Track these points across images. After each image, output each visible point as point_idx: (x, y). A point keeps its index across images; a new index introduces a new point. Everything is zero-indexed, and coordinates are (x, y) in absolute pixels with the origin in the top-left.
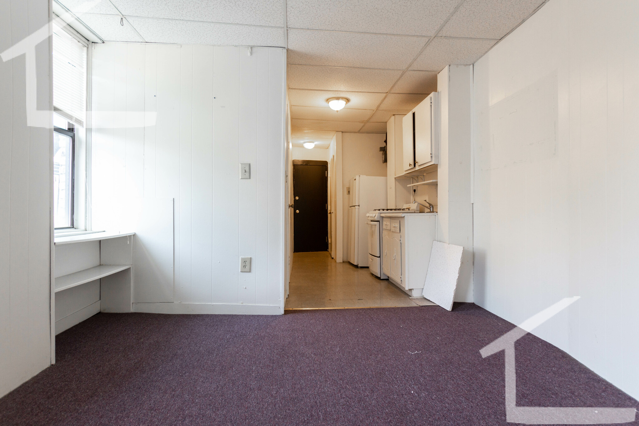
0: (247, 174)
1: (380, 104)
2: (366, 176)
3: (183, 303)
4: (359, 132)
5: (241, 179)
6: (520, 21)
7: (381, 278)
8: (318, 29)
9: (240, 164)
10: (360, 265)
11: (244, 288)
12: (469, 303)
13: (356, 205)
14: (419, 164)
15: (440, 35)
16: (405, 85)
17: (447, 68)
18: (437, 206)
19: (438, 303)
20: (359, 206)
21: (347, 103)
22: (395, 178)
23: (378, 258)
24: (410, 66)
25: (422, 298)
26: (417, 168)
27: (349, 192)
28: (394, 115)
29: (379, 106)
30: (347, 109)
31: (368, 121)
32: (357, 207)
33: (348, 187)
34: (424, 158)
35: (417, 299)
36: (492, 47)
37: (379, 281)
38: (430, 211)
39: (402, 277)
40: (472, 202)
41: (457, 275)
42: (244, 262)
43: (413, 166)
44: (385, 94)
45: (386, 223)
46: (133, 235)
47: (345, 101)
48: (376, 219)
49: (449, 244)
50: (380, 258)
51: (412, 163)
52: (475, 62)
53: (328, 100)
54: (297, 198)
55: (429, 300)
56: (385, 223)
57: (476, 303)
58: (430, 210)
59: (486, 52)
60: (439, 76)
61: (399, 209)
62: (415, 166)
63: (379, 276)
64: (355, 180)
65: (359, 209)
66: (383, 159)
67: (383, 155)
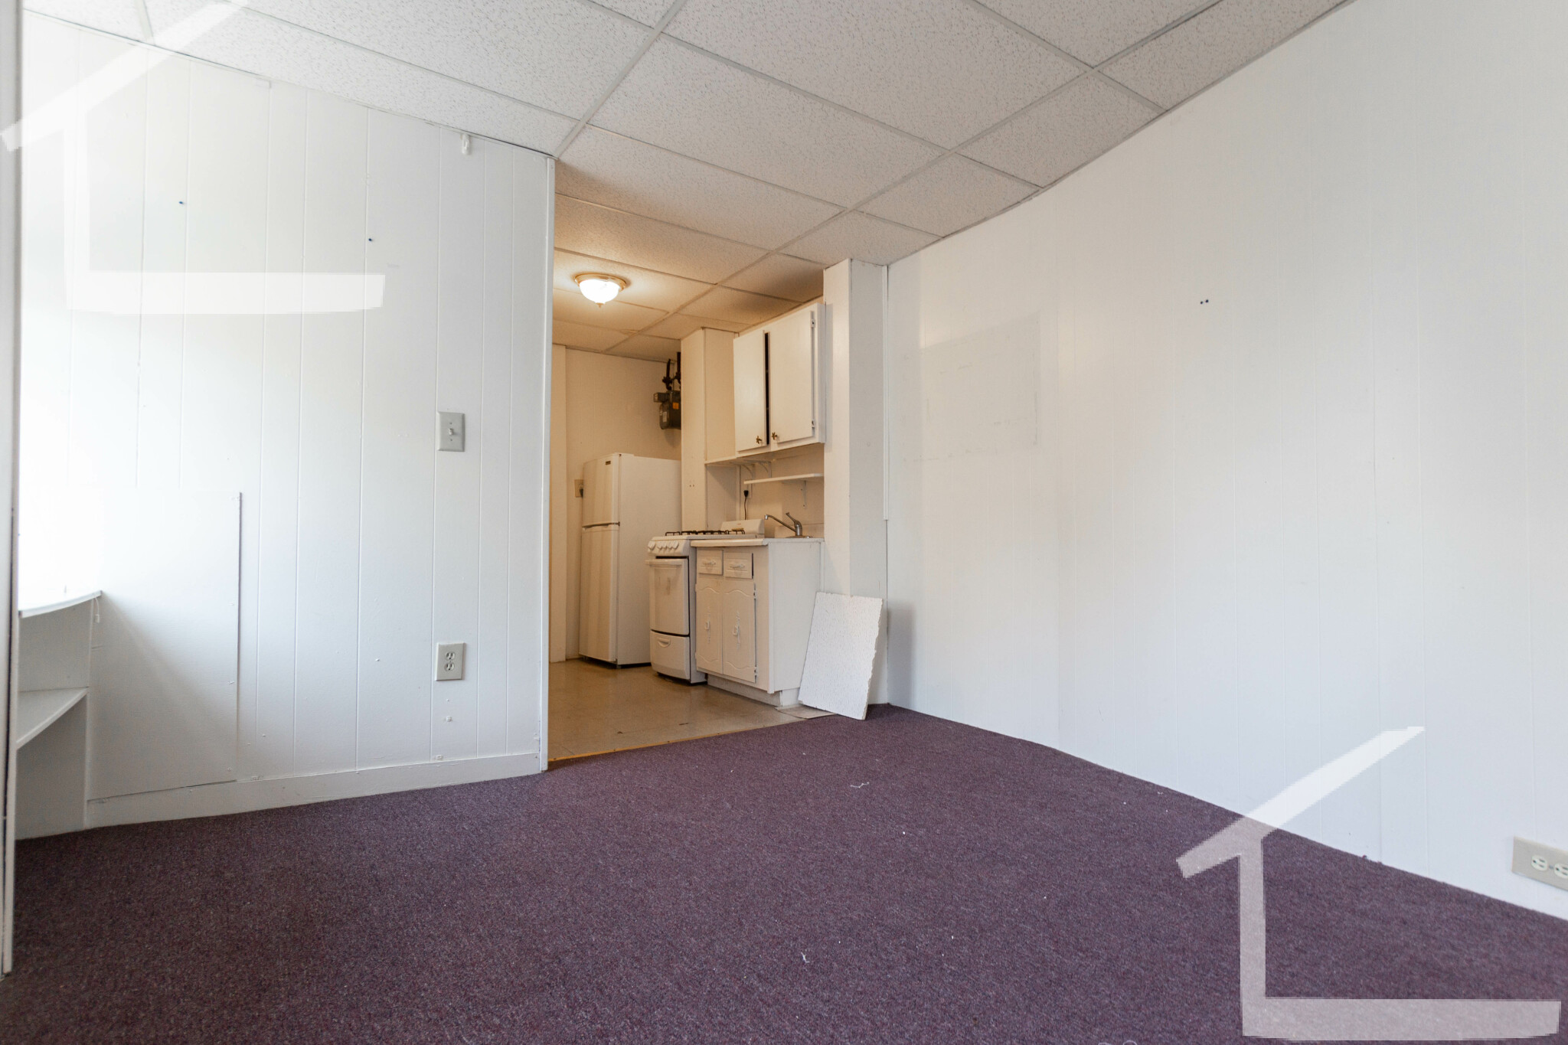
0: (457, 440)
1: (688, 303)
2: (635, 455)
3: (267, 778)
4: (609, 352)
5: (441, 450)
6: (980, 218)
7: (692, 682)
8: (652, 143)
9: (438, 414)
10: (620, 663)
11: (445, 720)
12: (882, 704)
13: (613, 522)
14: (781, 441)
15: (862, 210)
16: (756, 278)
17: (846, 263)
18: (823, 523)
19: (834, 709)
20: (619, 524)
21: (623, 288)
22: (706, 465)
23: (684, 638)
24: (785, 246)
25: (798, 706)
26: (774, 447)
27: (582, 491)
28: (703, 328)
29: (683, 307)
30: (621, 302)
31: (640, 332)
32: (613, 526)
33: (578, 477)
34: (793, 428)
35: (790, 709)
36: (927, 246)
37: (686, 688)
38: (796, 535)
39: (758, 668)
40: (885, 518)
41: (874, 652)
42: (448, 655)
43: (765, 444)
44: (709, 286)
45: (702, 560)
46: (98, 597)
47: (620, 285)
48: (680, 551)
49: (852, 596)
50: (687, 637)
51: (763, 437)
52: (891, 263)
53: (578, 277)
55: (816, 709)
56: (700, 561)
57: (894, 703)
58: (796, 532)
59: (916, 251)
60: (828, 275)
61: (712, 532)
62: (768, 442)
63: (688, 678)
64: (608, 463)
65: (619, 531)
66: (665, 420)
67: (663, 411)
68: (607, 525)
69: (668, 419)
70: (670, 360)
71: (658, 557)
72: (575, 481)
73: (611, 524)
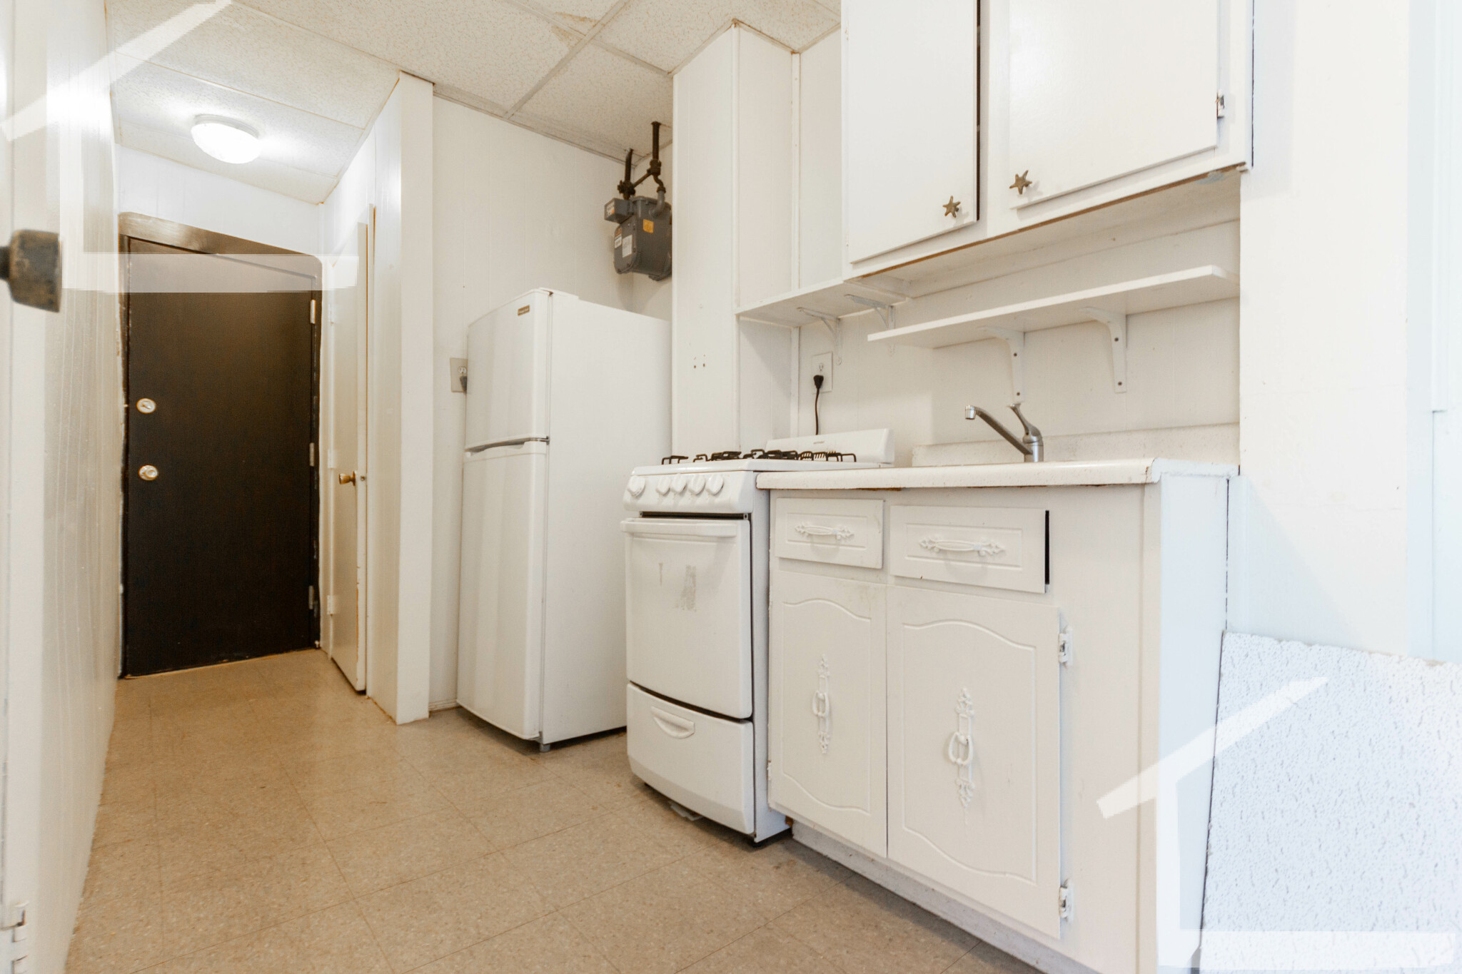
2: (580, 299)
7: (757, 840)
10: (548, 740)
13: (534, 435)
20: (547, 440)
22: (738, 316)
23: (741, 727)
27: (464, 381)
28: (736, 23)
31: (599, 31)
32: (535, 447)
33: (458, 354)
45: (794, 523)
48: (731, 500)
50: (750, 724)
54: (147, 406)
56: (785, 527)
63: (748, 830)
64: (524, 310)
65: (546, 455)
66: (628, 251)
67: (623, 237)
68: (520, 443)
69: (634, 250)
70: (632, 151)
71: (646, 515)
72: (452, 359)
73: (529, 440)
